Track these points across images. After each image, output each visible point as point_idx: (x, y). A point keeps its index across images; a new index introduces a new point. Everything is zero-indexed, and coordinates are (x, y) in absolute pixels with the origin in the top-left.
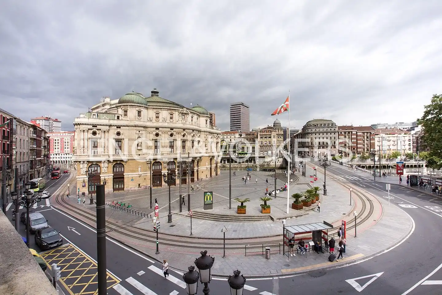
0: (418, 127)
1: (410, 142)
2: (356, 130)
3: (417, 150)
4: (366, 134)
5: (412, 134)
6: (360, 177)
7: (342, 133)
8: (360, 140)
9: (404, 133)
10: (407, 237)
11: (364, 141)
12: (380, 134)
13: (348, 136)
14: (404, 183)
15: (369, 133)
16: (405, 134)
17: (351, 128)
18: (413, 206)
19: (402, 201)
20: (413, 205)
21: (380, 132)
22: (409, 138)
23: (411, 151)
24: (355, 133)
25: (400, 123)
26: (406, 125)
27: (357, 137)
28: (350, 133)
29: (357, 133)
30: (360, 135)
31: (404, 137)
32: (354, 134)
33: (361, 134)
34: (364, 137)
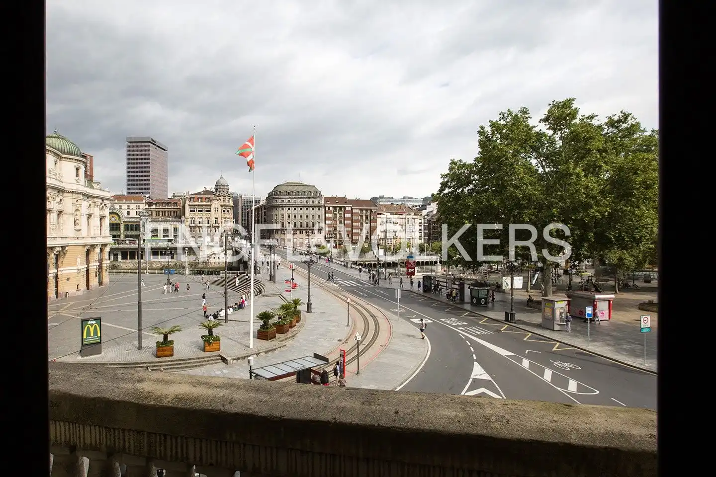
0: (430, 205)
1: (420, 228)
2: (351, 205)
3: (429, 240)
4: (364, 212)
5: (423, 215)
6: (358, 281)
7: (331, 208)
8: (357, 221)
9: (413, 214)
10: (423, 365)
11: (362, 223)
12: (384, 214)
13: (340, 214)
14: (415, 287)
15: (369, 211)
16: (415, 215)
17: (344, 200)
18: (427, 321)
19: (415, 314)
20: (427, 318)
21: (384, 210)
22: (420, 221)
23: (422, 241)
24: (350, 209)
25: (409, 198)
26: (417, 200)
27: (352, 216)
28: (343, 209)
29: (352, 209)
30: (357, 214)
31: (414, 219)
32: (348, 212)
33: (358, 211)
34: (362, 217)
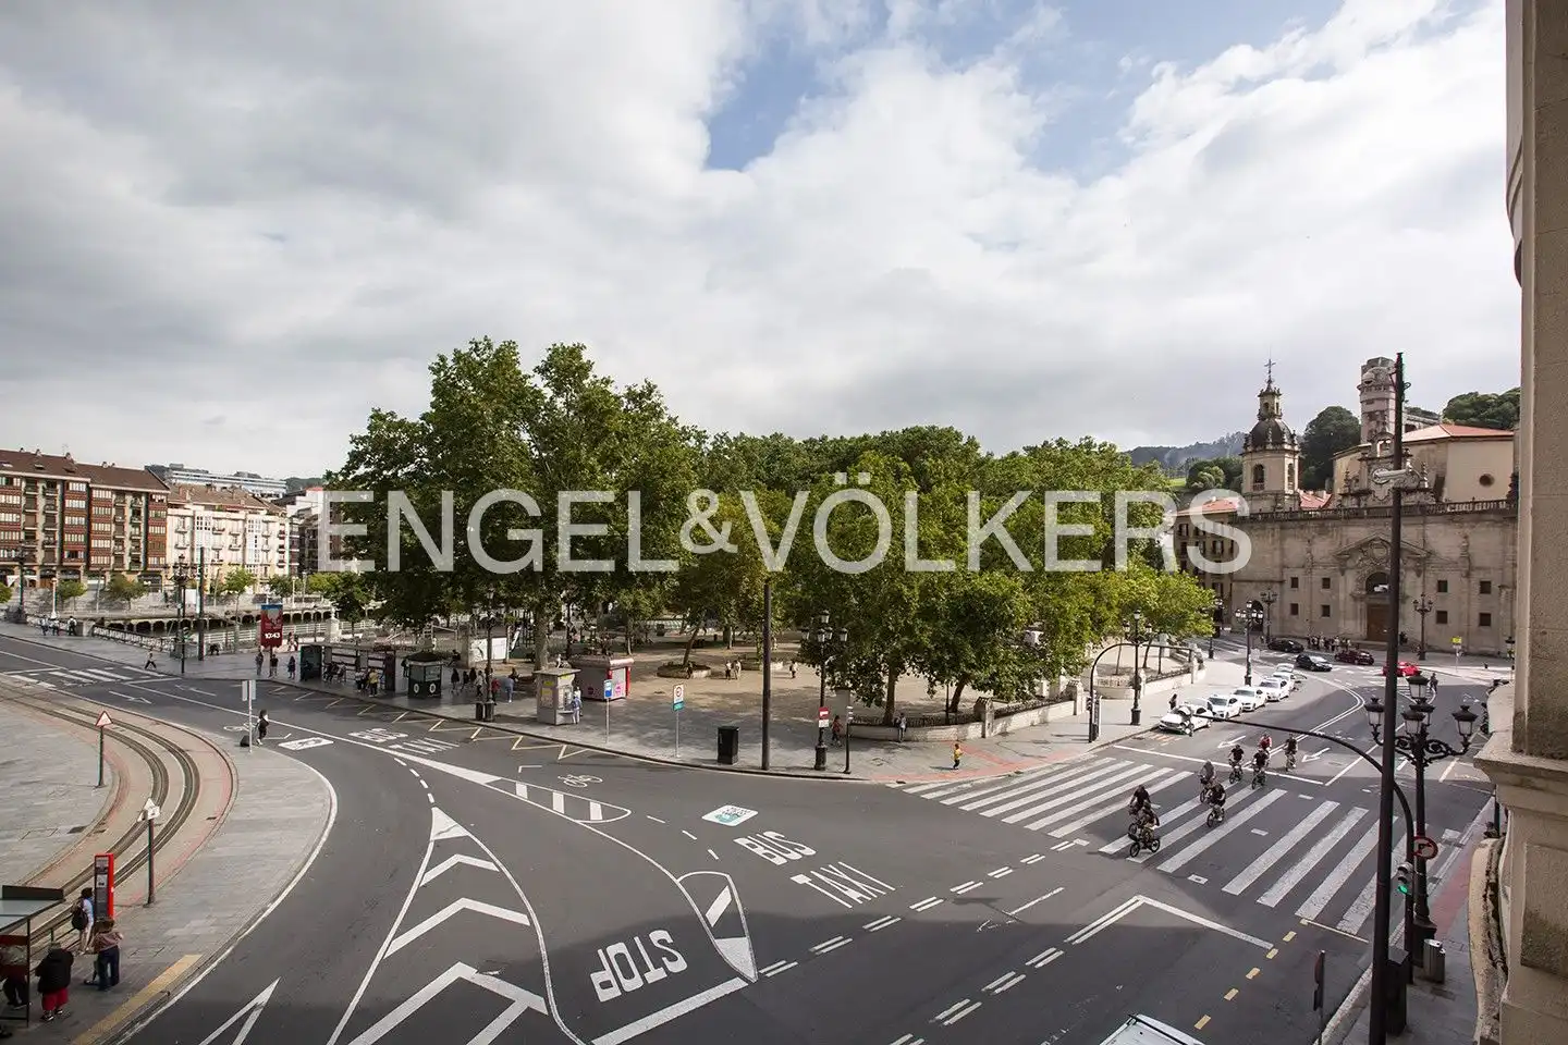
0: (304, 495)
1: (281, 542)
2: (89, 480)
3: (301, 568)
4: (129, 498)
5: (289, 515)
6: (118, 667)
7: (16, 482)
8: (105, 519)
9: (265, 512)
10: (324, 839)
11: (120, 526)
12: (187, 506)
13: (48, 498)
14: (282, 672)
15: (143, 498)
16: (269, 514)
17: (65, 465)
18: (319, 741)
19: (288, 730)
20: (319, 736)
21: (188, 498)
22: (282, 528)
23: (286, 571)
24: (83, 488)
25: (250, 476)
26: (270, 483)
27: (89, 505)
28: (59, 487)
29: (90, 490)
30: (105, 503)
31: (267, 522)
32: (77, 495)
33: (108, 495)
34: (121, 510)
